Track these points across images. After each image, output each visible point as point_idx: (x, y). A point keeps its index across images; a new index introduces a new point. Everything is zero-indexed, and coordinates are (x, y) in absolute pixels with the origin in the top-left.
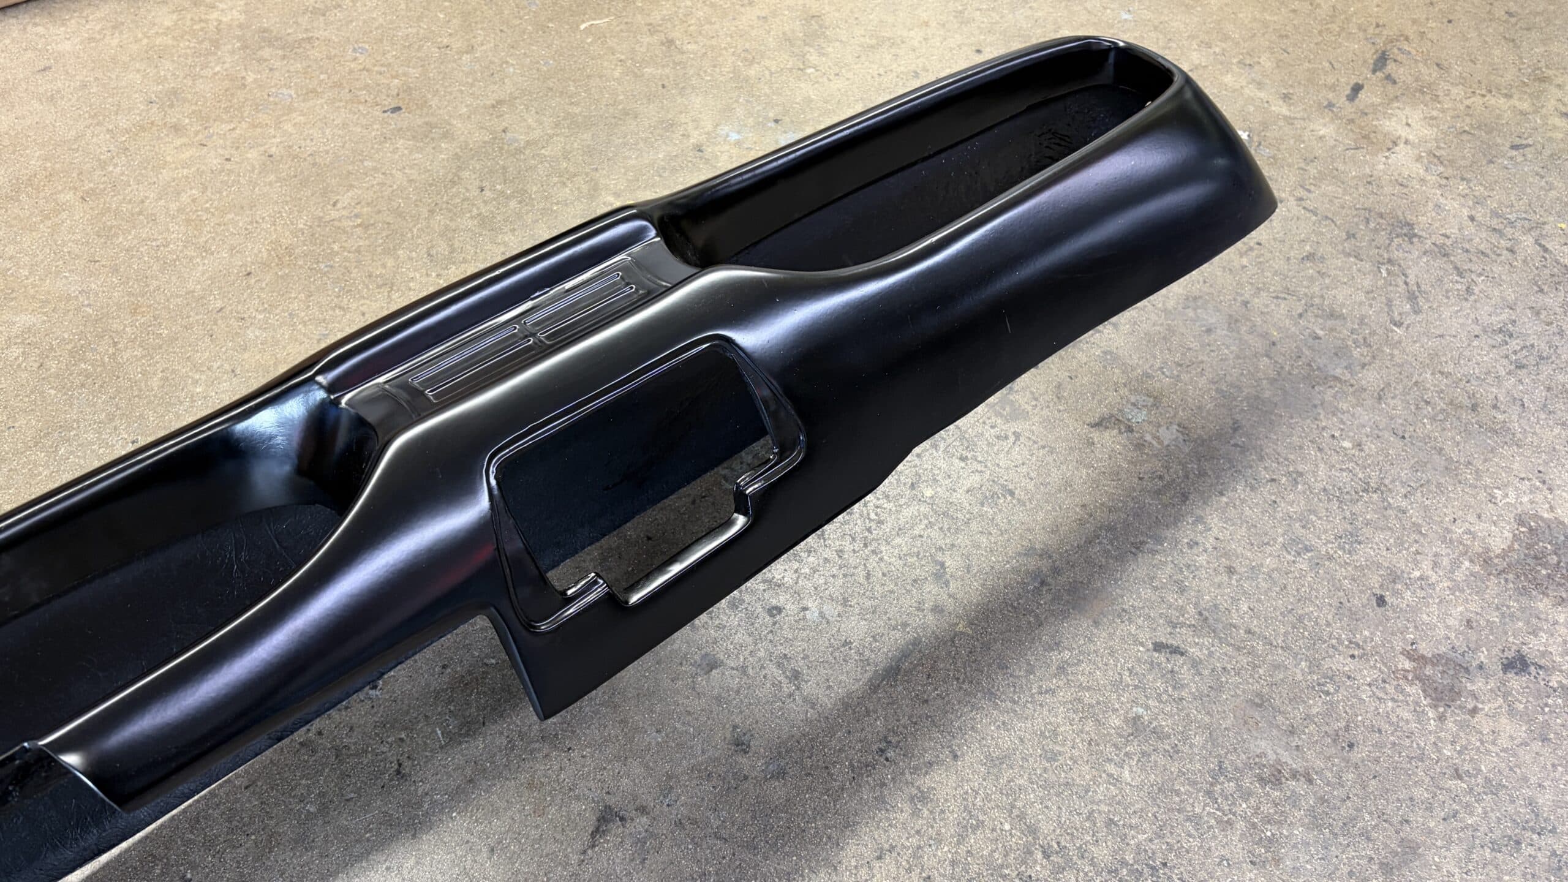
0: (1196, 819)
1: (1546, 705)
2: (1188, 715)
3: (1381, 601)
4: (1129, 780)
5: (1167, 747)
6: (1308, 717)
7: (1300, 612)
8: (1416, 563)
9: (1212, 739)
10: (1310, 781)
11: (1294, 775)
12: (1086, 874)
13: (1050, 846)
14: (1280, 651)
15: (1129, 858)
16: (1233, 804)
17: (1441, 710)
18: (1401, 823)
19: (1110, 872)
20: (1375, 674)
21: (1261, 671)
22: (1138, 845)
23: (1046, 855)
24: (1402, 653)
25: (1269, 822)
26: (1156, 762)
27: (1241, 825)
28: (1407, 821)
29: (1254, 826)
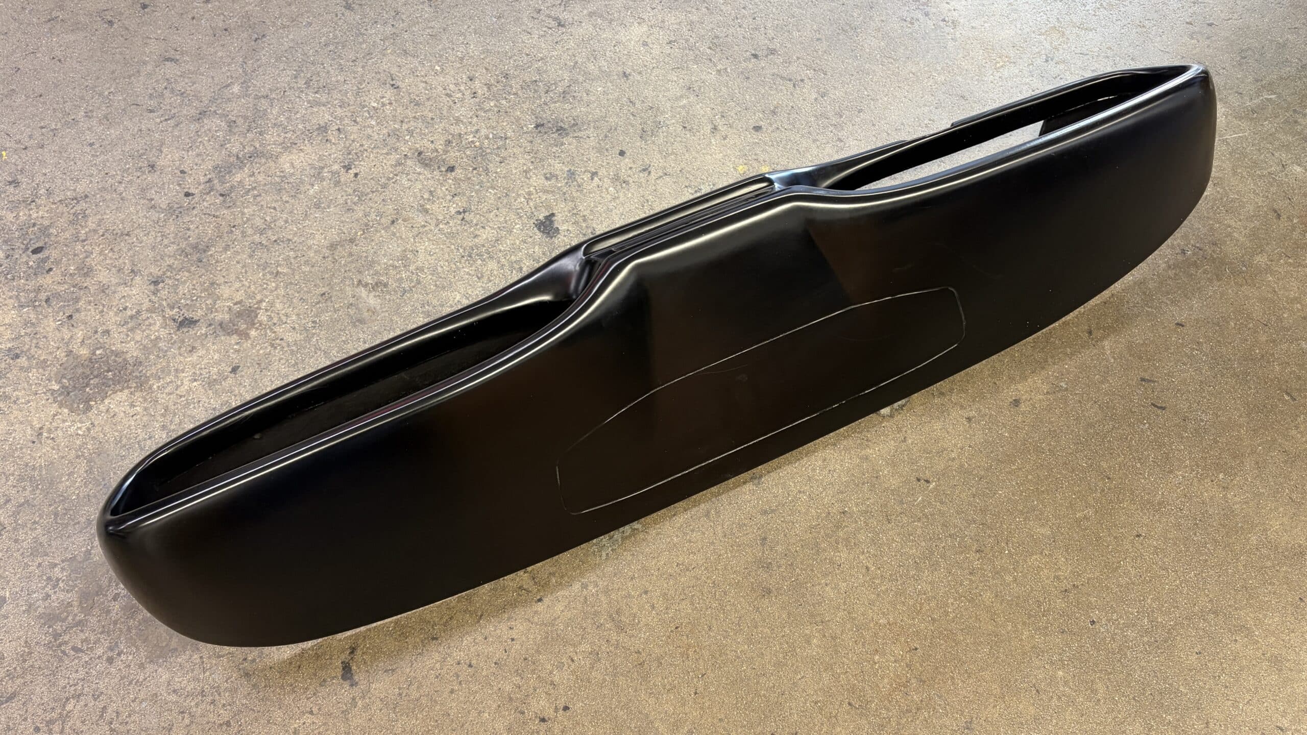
0: (434, 272)
1: (193, 301)
2: (404, 321)
3: (234, 370)
4: (458, 295)
5: (427, 307)
6: (336, 311)
7: (292, 369)
8: (189, 391)
9: (399, 306)
10: (360, 281)
11: (366, 285)
12: (505, 258)
13: (517, 272)
14: (323, 349)
15: (479, 262)
16: (409, 276)
17: (256, 306)
18: (328, 257)
19: (493, 257)
20: (277, 329)
21: (344, 338)
22: (471, 266)
23: (521, 269)
24: (250, 338)
25: (396, 267)
26: (438, 301)
27: (412, 268)
28: (324, 257)
29: (405, 266)
